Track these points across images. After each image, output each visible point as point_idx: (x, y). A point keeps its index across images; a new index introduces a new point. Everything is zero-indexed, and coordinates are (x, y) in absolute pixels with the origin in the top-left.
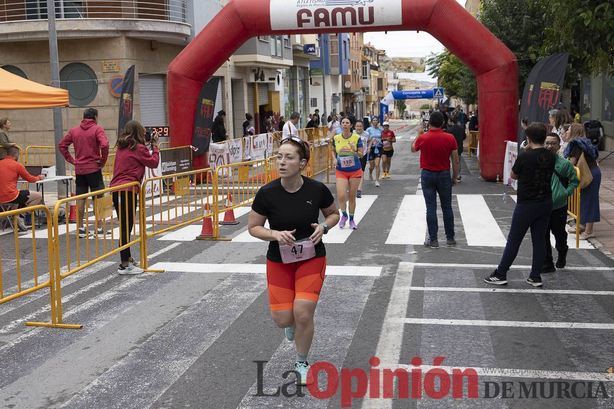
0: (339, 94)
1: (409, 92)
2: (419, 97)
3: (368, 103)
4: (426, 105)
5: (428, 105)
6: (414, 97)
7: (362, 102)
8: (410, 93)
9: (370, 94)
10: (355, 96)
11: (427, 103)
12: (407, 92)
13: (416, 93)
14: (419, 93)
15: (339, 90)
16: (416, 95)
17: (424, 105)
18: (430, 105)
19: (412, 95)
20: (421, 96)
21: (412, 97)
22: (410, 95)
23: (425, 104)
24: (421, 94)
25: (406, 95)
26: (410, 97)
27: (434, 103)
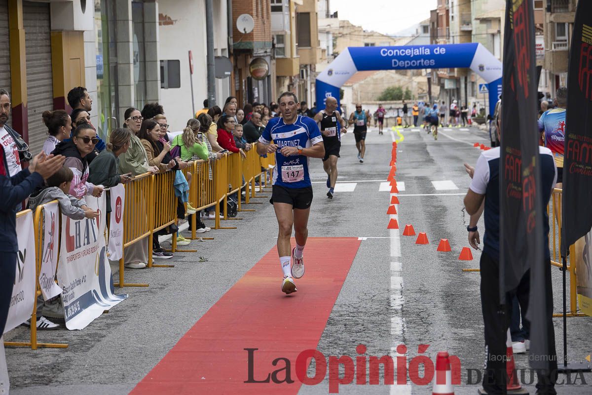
0: (223, 50)
1: (399, 48)
2: (427, 62)
3: (279, 79)
4: (393, 90)
5: (399, 89)
6: (411, 63)
7: (269, 77)
8: (400, 53)
9: (288, 56)
10: (258, 60)
11: (397, 85)
12: (394, 48)
13: (417, 52)
14: (428, 52)
15: (222, 42)
16: (417, 58)
17: (388, 89)
18: (404, 90)
19: (406, 58)
20: (432, 62)
21: (405, 63)
22: (400, 58)
23: (391, 86)
24: (432, 56)
25: (389, 59)
26: (401, 63)
27: (415, 84)
